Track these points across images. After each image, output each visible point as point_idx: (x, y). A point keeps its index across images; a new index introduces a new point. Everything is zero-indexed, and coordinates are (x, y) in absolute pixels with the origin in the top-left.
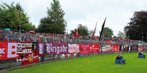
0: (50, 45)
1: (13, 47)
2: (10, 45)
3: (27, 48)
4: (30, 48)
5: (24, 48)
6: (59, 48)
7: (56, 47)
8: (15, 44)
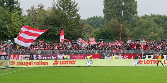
0: (41, 56)
1: (21, 57)
2: (20, 56)
3: (27, 58)
4: (28, 58)
5: (26, 58)
6: (48, 58)
7: (45, 57)
8: (22, 56)
